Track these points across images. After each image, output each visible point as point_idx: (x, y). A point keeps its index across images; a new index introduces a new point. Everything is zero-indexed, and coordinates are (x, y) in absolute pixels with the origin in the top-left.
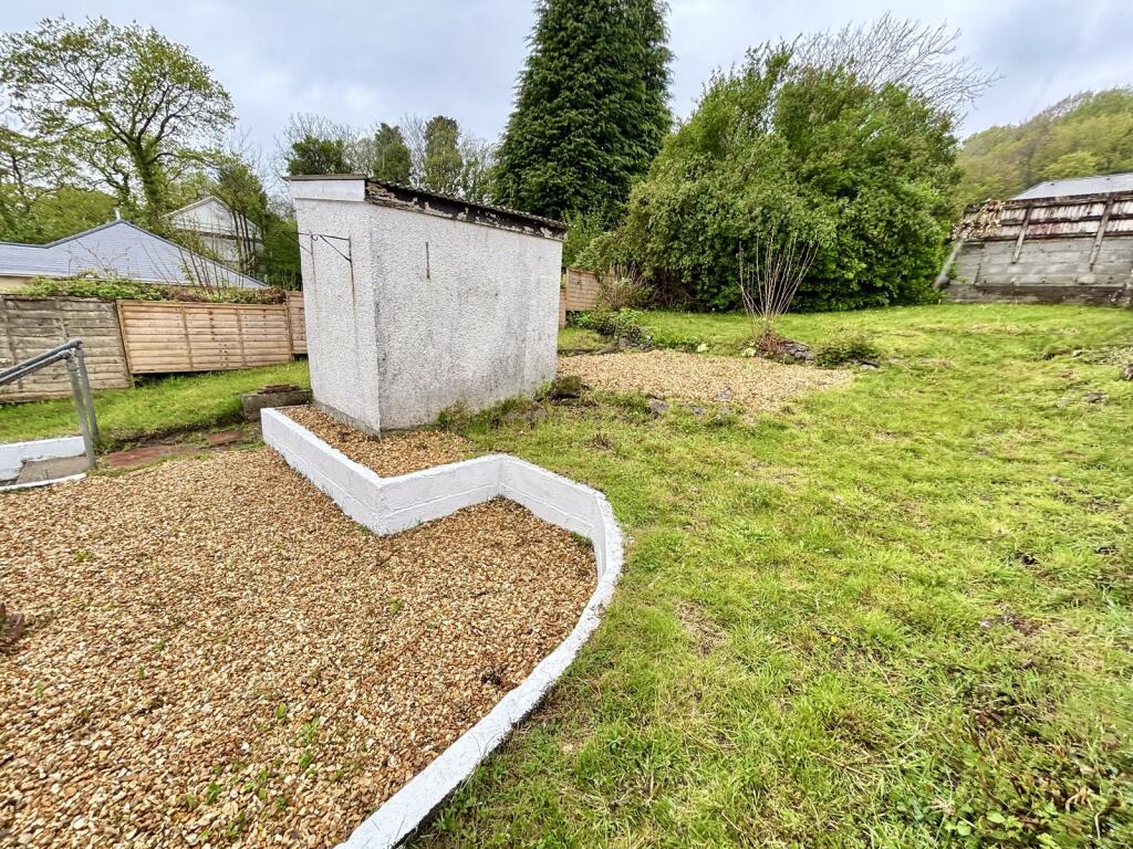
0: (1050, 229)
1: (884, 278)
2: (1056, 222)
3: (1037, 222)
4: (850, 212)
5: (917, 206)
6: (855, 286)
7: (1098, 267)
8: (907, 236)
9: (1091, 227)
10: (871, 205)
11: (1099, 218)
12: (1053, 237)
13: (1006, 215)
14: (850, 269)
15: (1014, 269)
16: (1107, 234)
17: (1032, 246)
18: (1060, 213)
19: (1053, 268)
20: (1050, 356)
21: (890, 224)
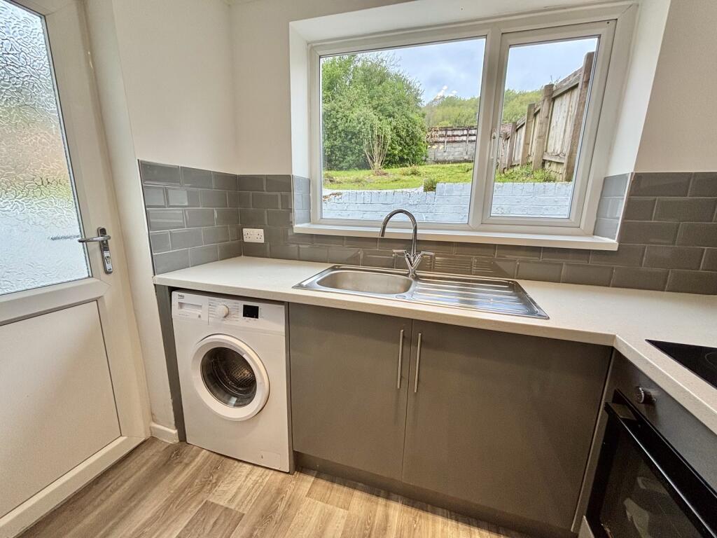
0: (453, 139)
1: (407, 155)
2: (454, 136)
3: (449, 136)
4: (394, 123)
5: (415, 124)
6: (397, 158)
7: (469, 153)
8: (413, 137)
9: (464, 138)
10: (400, 122)
11: (466, 135)
12: (455, 142)
13: (440, 133)
14: (396, 149)
15: (445, 154)
16: (469, 141)
17: (449, 145)
18: (455, 133)
19: (456, 153)
20: (468, 171)
21: (408, 131)
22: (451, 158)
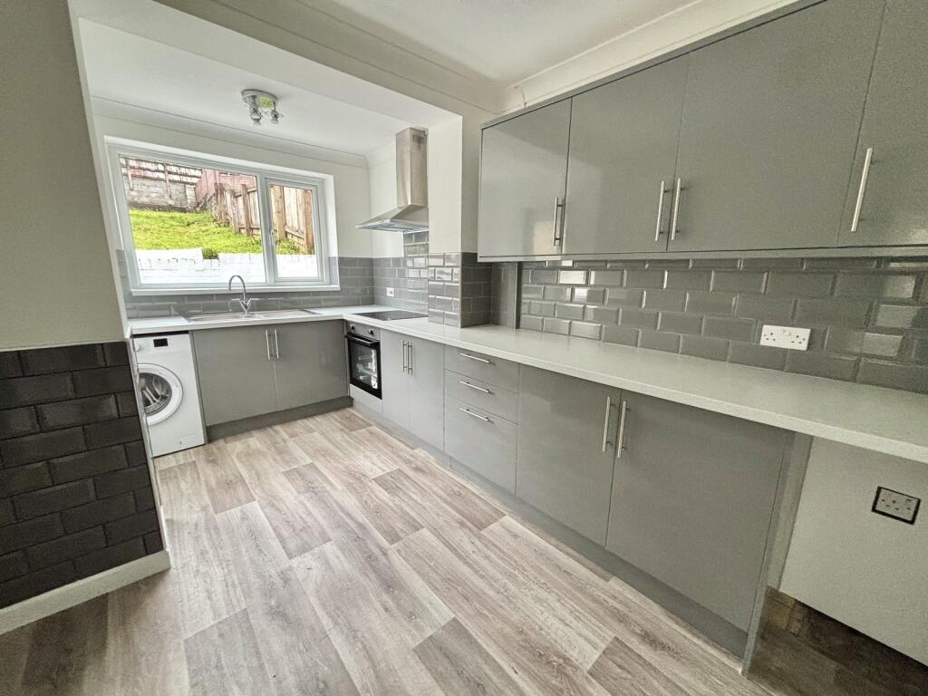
0: (142, 173)
2: (143, 169)
3: (133, 168)
7: (174, 198)
9: (161, 176)
11: (163, 172)
12: (146, 178)
16: (170, 181)
17: (137, 181)
18: (144, 165)
19: (153, 195)
22: (145, 200)
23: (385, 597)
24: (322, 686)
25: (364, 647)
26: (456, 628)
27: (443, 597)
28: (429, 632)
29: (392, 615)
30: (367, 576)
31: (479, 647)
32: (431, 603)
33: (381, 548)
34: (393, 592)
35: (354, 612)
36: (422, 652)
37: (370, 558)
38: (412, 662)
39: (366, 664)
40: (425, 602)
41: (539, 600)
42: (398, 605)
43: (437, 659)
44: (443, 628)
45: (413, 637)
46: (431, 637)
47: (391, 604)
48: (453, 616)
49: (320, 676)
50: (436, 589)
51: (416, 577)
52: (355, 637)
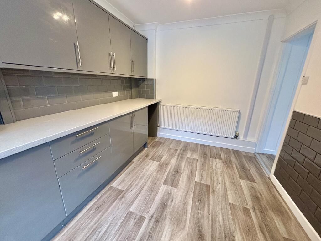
23: (169, 203)
24: (200, 201)
25: (185, 199)
26: (165, 183)
27: (159, 189)
28: (170, 187)
29: (173, 198)
30: (166, 215)
31: (167, 177)
32: (162, 191)
33: (150, 220)
34: (166, 203)
35: (180, 209)
36: (176, 186)
37: (157, 221)
38: (179, 187)
39: (188, 195)
40: (163, 193)
41: (147, 171)
42: (169, 198)
43: (175, 183)
44: (167, 185)
45: (174, 190)
46: (171, 186)
47: (170, 200)
48: (162, 185)
49: (199, 204)
50: (157, 192)
51: (156, 199)
52: (185, 203)
